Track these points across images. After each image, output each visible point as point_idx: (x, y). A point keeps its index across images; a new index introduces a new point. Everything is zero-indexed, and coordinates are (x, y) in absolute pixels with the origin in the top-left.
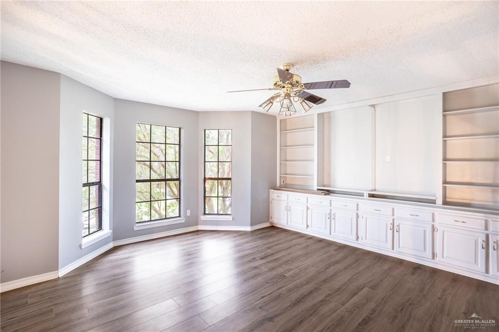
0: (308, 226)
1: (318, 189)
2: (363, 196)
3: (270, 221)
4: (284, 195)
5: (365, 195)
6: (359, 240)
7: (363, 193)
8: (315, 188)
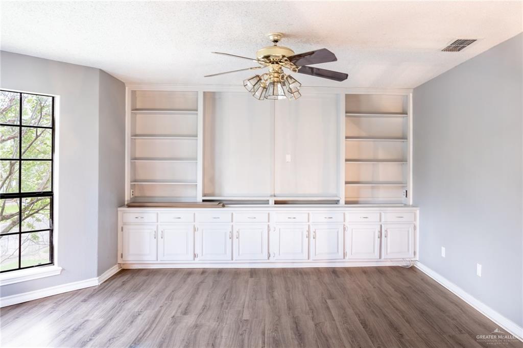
0: (195, 256)
1: (204, 201)
2: (268, 204)
3: (119, 261)
4: (150, 214)
5: (270, 202)
6: (270, 258)
7: (268, 200)
8: (200, 199)
